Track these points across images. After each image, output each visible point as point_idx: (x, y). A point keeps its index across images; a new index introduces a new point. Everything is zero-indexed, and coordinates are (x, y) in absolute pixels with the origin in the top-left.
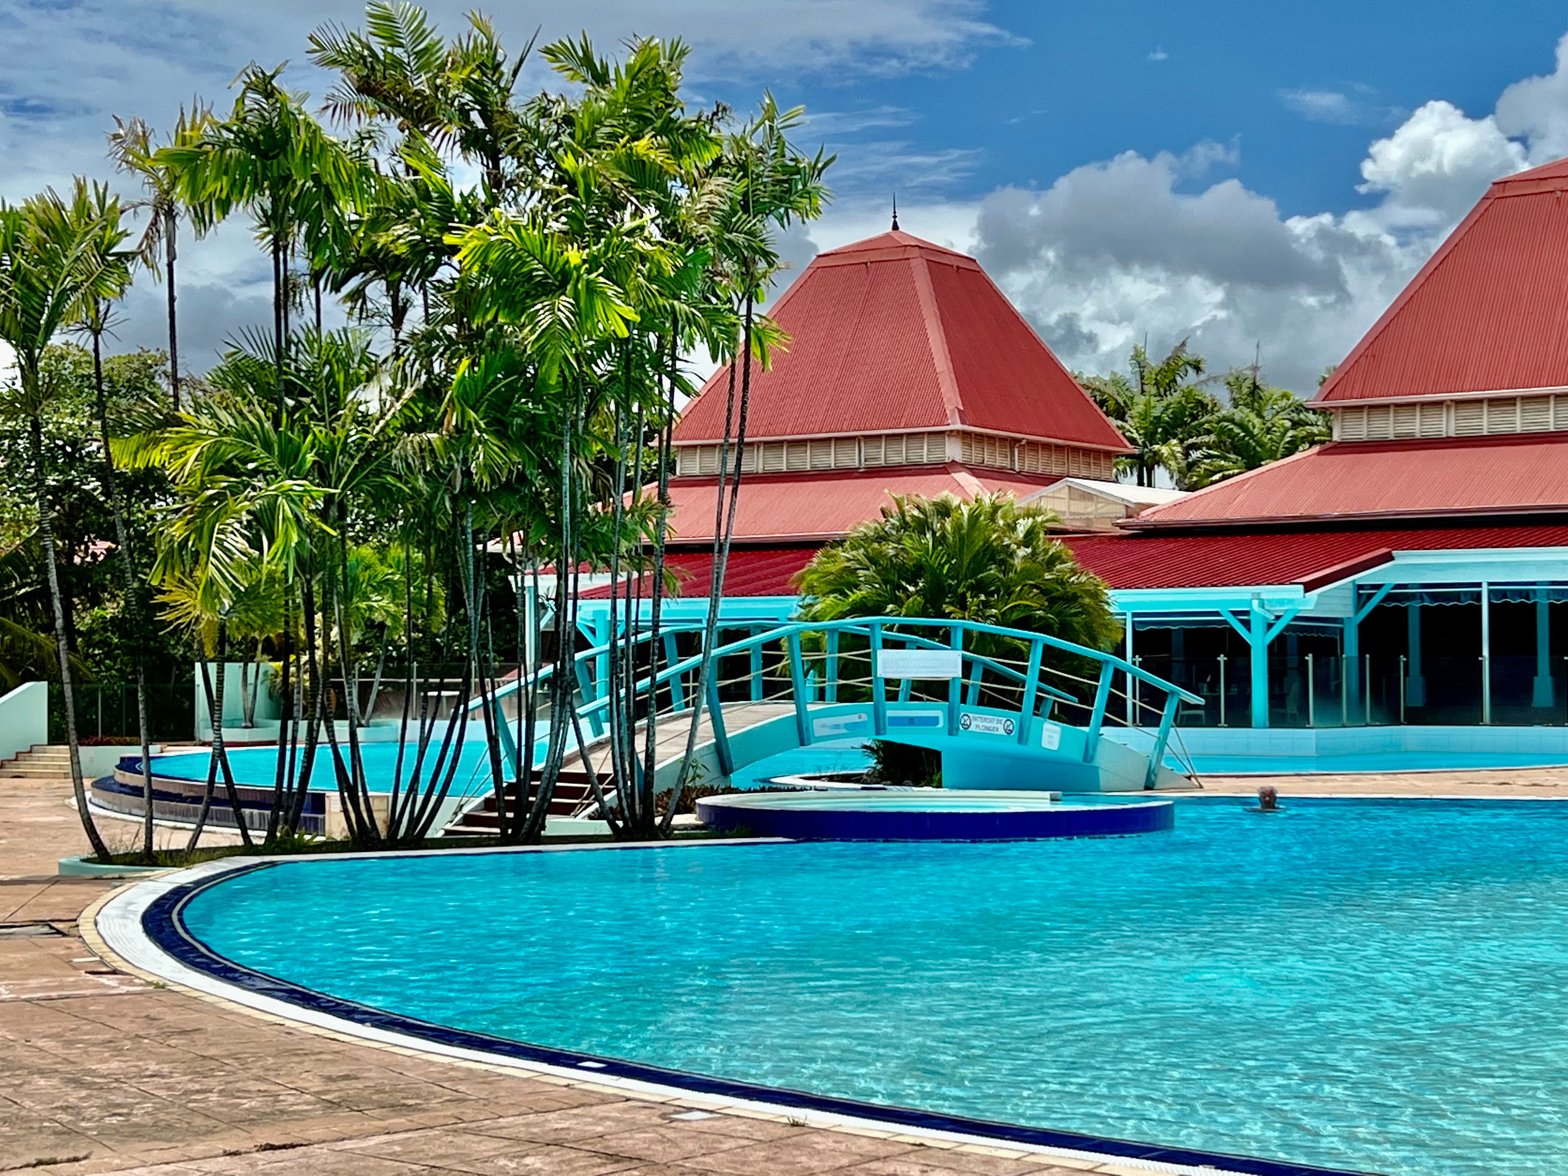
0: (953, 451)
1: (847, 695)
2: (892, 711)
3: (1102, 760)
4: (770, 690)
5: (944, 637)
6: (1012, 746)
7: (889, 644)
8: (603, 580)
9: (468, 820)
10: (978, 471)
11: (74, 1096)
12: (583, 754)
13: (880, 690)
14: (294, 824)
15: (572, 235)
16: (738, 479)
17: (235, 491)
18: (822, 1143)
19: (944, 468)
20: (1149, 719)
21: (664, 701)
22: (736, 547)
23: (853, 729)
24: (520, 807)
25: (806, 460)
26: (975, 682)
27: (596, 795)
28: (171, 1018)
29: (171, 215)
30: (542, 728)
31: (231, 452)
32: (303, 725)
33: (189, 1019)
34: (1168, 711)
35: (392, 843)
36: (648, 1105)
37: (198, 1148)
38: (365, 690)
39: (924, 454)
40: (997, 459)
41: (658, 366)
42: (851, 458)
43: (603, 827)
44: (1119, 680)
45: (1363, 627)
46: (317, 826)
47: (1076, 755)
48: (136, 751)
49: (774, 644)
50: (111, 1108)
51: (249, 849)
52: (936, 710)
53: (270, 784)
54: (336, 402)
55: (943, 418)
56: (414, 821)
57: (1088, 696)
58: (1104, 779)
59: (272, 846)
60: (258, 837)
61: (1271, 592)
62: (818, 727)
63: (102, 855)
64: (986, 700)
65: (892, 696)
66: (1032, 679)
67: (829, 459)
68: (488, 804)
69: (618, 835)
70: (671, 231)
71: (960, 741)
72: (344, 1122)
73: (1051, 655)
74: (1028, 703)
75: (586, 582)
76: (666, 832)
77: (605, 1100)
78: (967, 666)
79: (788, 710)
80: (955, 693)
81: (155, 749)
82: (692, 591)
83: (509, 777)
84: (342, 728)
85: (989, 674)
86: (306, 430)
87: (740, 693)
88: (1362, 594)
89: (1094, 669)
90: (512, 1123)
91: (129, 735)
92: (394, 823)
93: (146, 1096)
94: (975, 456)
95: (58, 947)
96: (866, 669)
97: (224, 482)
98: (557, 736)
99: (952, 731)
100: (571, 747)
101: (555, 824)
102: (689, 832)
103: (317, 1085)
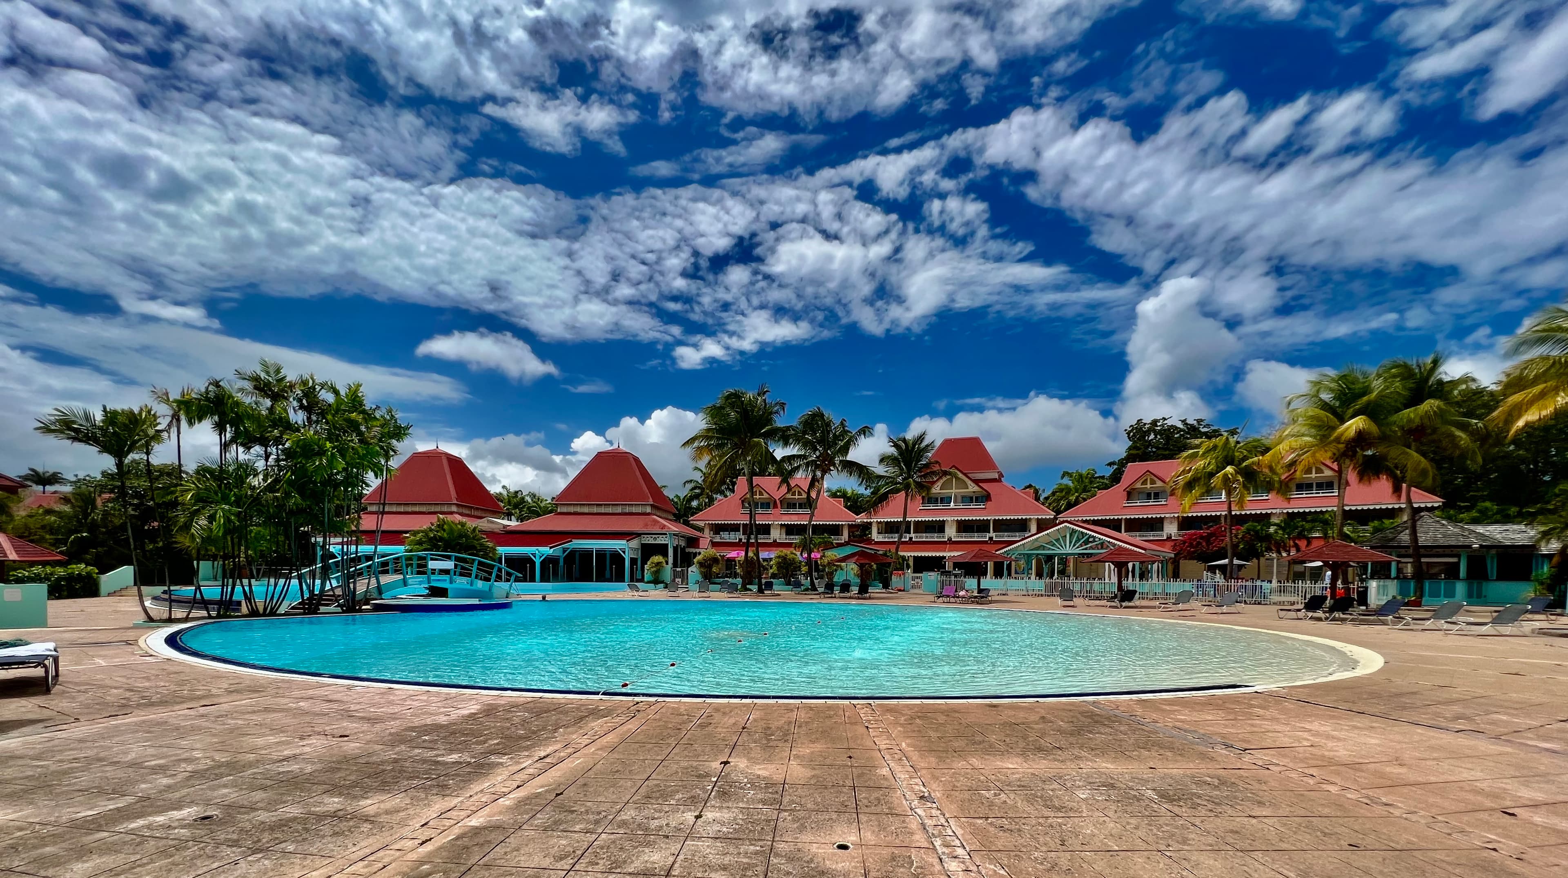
0: (454, 509)
1: (419, 573)
2: (433, 577)
3: (494, 590)
4: (396, 571)
5: (449, 558)
6: (469, 587)
7: (432, 559)
8: (339, 540)
9: (293, 608)
10: (461, 514)
11: (128, 694)
12: (332, 589)
13: (429, 572)
14: (227, 610)
15: (329, 439)
16: (383, 513)
17: (203, 508)
18: (397, 692)
19: (452, 513)
20: (508, 580)
21: (361, 574)
22: (383, 532)
23: (421, 583)
24: (310, 604)
25: (410, 509)
26: (458, 570)
27: (337, 601)
28: (172, 669)
29: (178, 420)
30: (318, 582)
31: (204, 494)
32: (231, 581)
33: (179, 669)
34: (513, 578)
35: (264, 615)
36: (342, 686)
37: (177, 707)
38: (258, 571)
39: (445, 509)
40: (467, 512)
41: (357, 478)
42: (423, 509)
43: (339, 610)
44: (500, 570)
45: (565, 558)
46: (239, 610)
47: (487, 589)
48: (166, 588)
49: (397, 559)
50: (143, 698)
51: (210, 617)
52: (447, 577)
53: (218, 597)
54: (243, 482)
55: (451, 499)
56: (272, 609)
57: (490, 574)
58: (495, 595)
59: (219, 616)
60: (214, 613)
61: (540, 549)
62: (410, 581)
63: (151, 619)
64: (461, 575)
65: (433, 573)
66: (474, 569)
67: (417, 509)
68: (300, 604)
69: (344, 612)
70: (361, 441)
71: (454, 585)
72: (235, 696)
73: (480, 563)
74: (473, 576)
75: (333, 540)
76: (360, 610)
77: (329, 685)
78: (456, 566)
79: (401, 577)
80: (452, 573)
81: (172, 588)
82: (369, 543)
83: (306, 596)
84: (245, 581)
85: (463, 568)
86: (231, 490)
87: (386, 572)
88: (564, 550)
89: (492, 567)
90: (296, 693)
91: (162, 583)
92: (265, 609)
93: (158, 693)
94: (461, 510)
95: (129, 649)
96: (425, 566)
97: (201, 504)
98: (323, 585)
99: (451, 583)
100: (328, 587)
101: (323, 609)
102: (367, 611)
103: (226, 686)
